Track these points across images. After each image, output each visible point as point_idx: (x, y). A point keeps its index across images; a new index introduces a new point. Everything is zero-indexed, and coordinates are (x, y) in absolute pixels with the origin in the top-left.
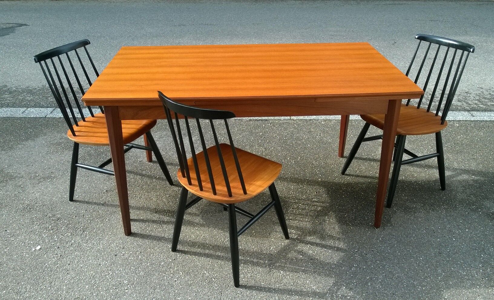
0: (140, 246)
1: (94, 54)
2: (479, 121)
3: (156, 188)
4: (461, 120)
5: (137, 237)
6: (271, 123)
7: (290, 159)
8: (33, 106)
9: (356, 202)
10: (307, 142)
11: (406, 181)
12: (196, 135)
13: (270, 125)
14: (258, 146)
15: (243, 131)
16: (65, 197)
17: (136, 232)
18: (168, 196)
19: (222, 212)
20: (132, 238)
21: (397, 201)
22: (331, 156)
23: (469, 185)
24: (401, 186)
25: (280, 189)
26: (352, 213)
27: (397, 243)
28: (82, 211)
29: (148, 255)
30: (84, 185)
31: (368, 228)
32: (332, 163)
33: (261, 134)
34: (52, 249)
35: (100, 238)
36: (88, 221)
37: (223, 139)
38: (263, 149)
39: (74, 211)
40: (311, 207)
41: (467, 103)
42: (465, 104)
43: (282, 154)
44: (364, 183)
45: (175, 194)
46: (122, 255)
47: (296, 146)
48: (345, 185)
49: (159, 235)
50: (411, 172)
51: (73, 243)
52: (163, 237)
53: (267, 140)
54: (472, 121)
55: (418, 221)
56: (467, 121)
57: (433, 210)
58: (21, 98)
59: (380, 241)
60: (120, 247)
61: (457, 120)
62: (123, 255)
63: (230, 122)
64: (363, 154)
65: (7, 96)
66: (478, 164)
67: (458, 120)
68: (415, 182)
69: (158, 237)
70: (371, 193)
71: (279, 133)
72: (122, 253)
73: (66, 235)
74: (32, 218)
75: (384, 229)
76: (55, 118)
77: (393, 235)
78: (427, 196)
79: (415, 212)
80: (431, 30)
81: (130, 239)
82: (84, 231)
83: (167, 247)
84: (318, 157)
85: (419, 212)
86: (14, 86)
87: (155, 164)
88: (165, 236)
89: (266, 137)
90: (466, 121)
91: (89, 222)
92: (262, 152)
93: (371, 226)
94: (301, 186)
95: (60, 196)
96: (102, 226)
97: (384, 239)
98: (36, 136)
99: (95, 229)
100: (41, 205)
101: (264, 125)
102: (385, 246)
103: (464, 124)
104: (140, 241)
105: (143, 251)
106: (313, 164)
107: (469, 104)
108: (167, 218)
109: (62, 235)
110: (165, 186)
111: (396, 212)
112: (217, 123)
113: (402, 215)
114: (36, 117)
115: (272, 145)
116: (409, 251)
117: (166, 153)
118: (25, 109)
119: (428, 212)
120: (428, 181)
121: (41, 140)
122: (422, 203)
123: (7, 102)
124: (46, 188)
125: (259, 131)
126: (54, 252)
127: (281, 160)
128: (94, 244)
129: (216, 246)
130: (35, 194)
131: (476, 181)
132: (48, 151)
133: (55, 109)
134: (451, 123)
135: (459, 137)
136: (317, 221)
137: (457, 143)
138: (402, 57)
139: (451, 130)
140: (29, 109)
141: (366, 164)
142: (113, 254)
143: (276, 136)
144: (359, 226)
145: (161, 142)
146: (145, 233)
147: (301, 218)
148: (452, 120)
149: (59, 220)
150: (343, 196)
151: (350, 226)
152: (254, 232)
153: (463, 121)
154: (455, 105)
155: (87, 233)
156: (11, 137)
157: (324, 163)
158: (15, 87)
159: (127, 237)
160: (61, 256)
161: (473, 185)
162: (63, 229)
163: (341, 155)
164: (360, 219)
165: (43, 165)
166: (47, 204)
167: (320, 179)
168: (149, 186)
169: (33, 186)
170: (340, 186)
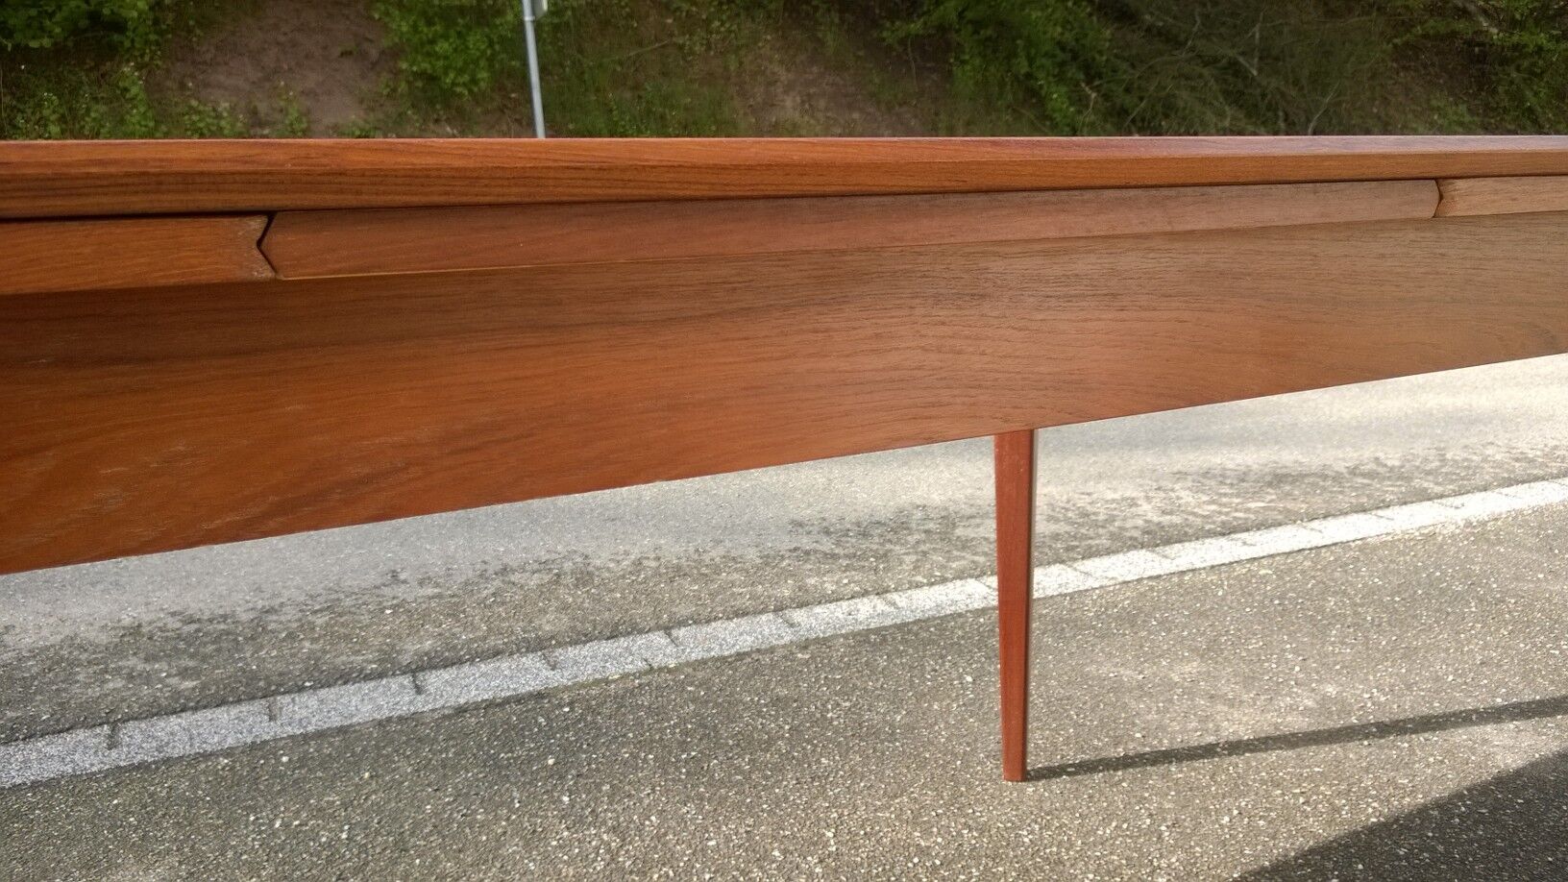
4: (1255, 557)
6: (571, 704)
7: (785, 852)
12: (168, 851)
13: (572, 710)
14: (568, 828)
15: (444, 767)
24: (1420, 850)
33: (551, 762)
37: (344, 836)
38: (605, 837)
41: (1194, 515)
42: (1190, 518)
43: (728, 840)
50: (1365, 770)
53: (598, 786)
61: (1243, 558)
63: (357, 739)
66: (1527, 678)
68: (1442, 809)
71: (635, 737)
92: (609, 851)
101: (541, 720)
112: (285, 759)
115: (641, 800)
125: (531, 750)
163: (1022, 772)
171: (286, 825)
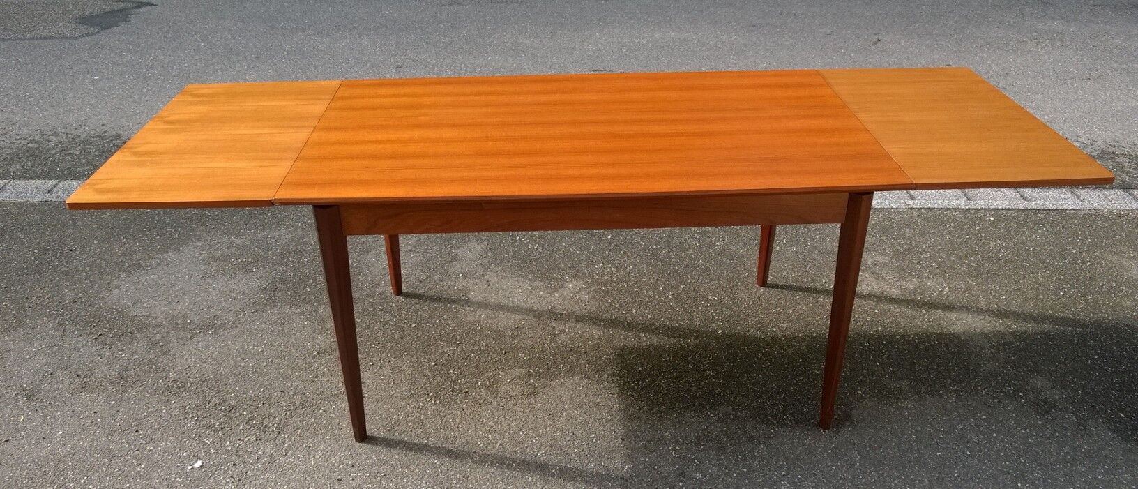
0: (384, 463)
1: (286, 67)
2: (1034, 209)
3: (411, 349)
4: (1000, 208)
5: (377, 444)
7: (664, 289)
9: (786, 377)
10: (698, 255)
11: (885, 336)
16: (242, 364)
17: (375, 434)
18: (433, 364)
19: (534, 395)
20: (370, 446)
21: (864, 376)
22: (743, 283)
23: (1005, 344)
24: (873, 346)
26: (779, 400)
27: (860, 460)
28: (275, 394)
29: (399, 480)
30: (275, 341)
31: (808, 430)
32: (745, 299)
33: (609, 237)
34: (222, 467)
35: (310, 447)
36: (286, 414)
39: (260, 393)
40: (701, 387)
43: (650, 280)
44: (804, 340)
45: (446, 360)
46: (351, 479)
47: (676, 262)
48: (767, 343)
49: (418, 440)
50: (894, 316)
51: (260, 455)
52: (425, 445)
53: (620, 250)
54: (1020, 210)
55: (903, 416)
56: (1011, 209)
57: (933, 395)
59: (828, 454)
60: (347, 465)
61: (991, 207)
62: (353, 480)
64: (805, 280)
66: (1026, 301)
67: (994, 207)
68: (903, 336)
69: (417, 446)
72: (350, 475)
73: (247, 439)
74: (183, 407)
75: (838, 432)
77: (855, 444)
78: (923, 366)
79: (898, 399)
80: (952, 12)
81: (365, 448)
82: (279, 433)
83: (432, 464)
84: (717, 285)
85: (906, 399)
87: (407, 300)
88: (430, 443)
89: (619, 244)
90: (1009, 209)
93: (814, 425)
95: (232, 363)
96: (312, 424)
97: (837, 451)
98: (184, 241)
99: (299, 429)
100: (199, 382)
102: (837, 466)
103: (1005, 216)
104: (384, 453)
105: (389, 471)
106: (708, 300)
108: (433, 407)
109: (239, 440)
110: (427, 344)
111: (861, 398)
113: (872, 404)
115: (630, 260)
116: (882, 475)
117: (429, 276)
119: (924, 398)
120: (927, 336)
121: (191, 251)
122: (913, 381)
124: (207, 347)
126: (226, 472)
127: (647, 291)
128: (299, 458)
129: (523, 461)
130: (186, 360)
131: (1019, 336)
132: (206, 273)
134: (980, 214)
135: (992, 244)
136: (712, 415)
137: (989, 257)
139: (979, 230)
141: (810, 300)
142: (334, 476)
143: (638, 242)
144: (791, 426)
145: (418, 254)
146: (392, 437)
147: (683, 408)
148: (982, 209)
149: (233, 411)
151: (774, 425)
152: (593, 435)
153: (1002, 209)
155: (286, 436)
156: (136, 243)
157: (729, 297)
159: (358, 444)
160: (240, 480)
161: (1012, 343)
162: (241, 428)
163: (763, 282)
164: (794, 412)
165: (198, 300)
166: (209, 379)
167: (721, 331)
168: (397, 343)
169: (181, 342)
170: (759, 346)
171: (520, 239)
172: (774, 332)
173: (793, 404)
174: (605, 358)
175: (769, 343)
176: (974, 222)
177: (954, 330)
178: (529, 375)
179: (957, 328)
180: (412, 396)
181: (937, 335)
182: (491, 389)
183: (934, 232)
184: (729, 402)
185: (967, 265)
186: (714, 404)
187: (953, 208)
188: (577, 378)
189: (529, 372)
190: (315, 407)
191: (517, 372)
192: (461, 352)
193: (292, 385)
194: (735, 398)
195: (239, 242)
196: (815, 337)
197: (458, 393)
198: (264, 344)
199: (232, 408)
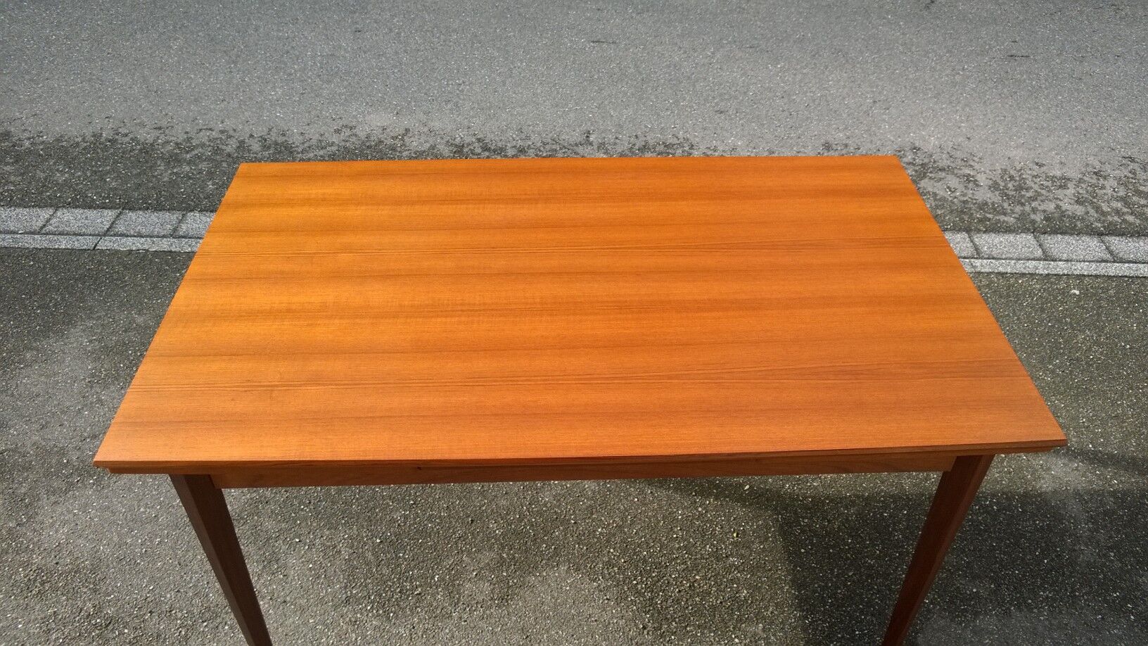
2: (1126, 276)
4: (1086, 273)
8: (69, 204)
9: (832, 571)
18: (378, 541)
19: (507, 601)
23: (1106, 513)
25: (650, 519)
26: (824, 613)
28: (168, 596)
36: (181, 632)
39: (148, 593)
40: (722, 587)
41: (1098, 209)
42: (1092, 212)
44: (853, 503)
45: (395, 535)
48: (806, 508)
54: (1109, 277)
56: (1099, 276)
57: (1019, 608)
58: (42, 175)
61: (1075, 273)
65: (8, 168)
66: (1126, 437)
70: (870, 540)
74: (45, 620)
76: (117, 252)
78: (1004, 554)
79: (976, 614)
85: (986, 614)
86: (27, 135)
90: (1097, 276)
91: (183, 633)
94: (700, 509)
95: (116, 539)
98: (69, 321)
100: (70, 572)
103: (1092, 287)
107: (1104, 214)
108: (374, 622)
110: (371, 504)
111: (929, 612)
113: (943, 623)
114: (73, 249)
118: (51, 211)
119: (1007, 613)
121: (79, 338)
122: (993, 580)
123: (8, 191)
130: (57, 531)
131: (1121, 497)
132: (94, 376)
133: (121, 213)
134: (1062, 285)
135: (1080, 337)
136: (737, 640)
137: (1077, 359)
138: (948, 52)
139: (1063, 312)
140: (59, 213)
147: (699, 626)
148: (1064, 275)
149: (110, 627)
150: (803, 551)
153: (1088, 276)
154: (1069, 216)
156: (10, 321)
158: (29, 139)
161: (1114, 512)
164: (843, 637)
165: (80, 423)
166: (83, 568)
167: (747, 487)
168: (333, 503)
169: (53, 499)
170: (796, 512)
172: (816, 488)
173: (842, 622)
174: (601, 533)
175: (810, 509)
176: (1055, 298)
177: (1041, 487)
178: (502, 562)
179: (1045, 485)
180: (347, 601)
181: (1020, 496)
182: (452, 589)
183: (1008, 315)
184: (759, 617)
185: (1053, 372)
186: (740, 620)
187: (1029, 274)
188: (563, 568)
189: (502, 557)
190: (219, 620)
191: (487, 557)
192: (415, 519)
193: (191, 578)
194: (766, 608)
195: (140, 320)
196: (867, 499)
197: (408, 596)
198: (160, 504)
199: (110, 621)
